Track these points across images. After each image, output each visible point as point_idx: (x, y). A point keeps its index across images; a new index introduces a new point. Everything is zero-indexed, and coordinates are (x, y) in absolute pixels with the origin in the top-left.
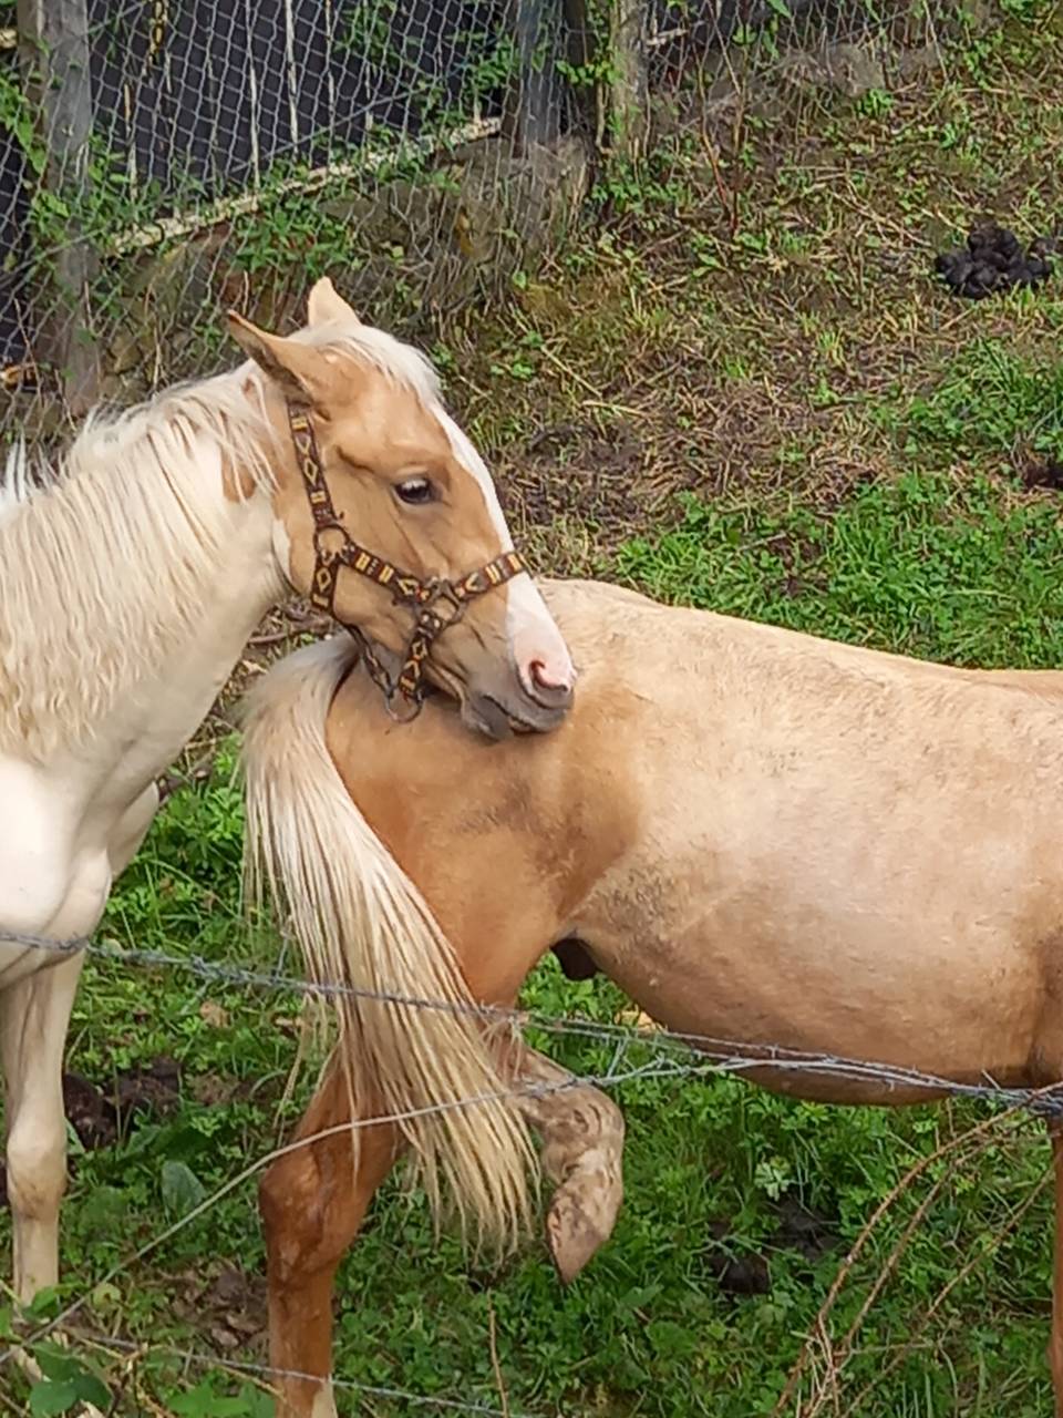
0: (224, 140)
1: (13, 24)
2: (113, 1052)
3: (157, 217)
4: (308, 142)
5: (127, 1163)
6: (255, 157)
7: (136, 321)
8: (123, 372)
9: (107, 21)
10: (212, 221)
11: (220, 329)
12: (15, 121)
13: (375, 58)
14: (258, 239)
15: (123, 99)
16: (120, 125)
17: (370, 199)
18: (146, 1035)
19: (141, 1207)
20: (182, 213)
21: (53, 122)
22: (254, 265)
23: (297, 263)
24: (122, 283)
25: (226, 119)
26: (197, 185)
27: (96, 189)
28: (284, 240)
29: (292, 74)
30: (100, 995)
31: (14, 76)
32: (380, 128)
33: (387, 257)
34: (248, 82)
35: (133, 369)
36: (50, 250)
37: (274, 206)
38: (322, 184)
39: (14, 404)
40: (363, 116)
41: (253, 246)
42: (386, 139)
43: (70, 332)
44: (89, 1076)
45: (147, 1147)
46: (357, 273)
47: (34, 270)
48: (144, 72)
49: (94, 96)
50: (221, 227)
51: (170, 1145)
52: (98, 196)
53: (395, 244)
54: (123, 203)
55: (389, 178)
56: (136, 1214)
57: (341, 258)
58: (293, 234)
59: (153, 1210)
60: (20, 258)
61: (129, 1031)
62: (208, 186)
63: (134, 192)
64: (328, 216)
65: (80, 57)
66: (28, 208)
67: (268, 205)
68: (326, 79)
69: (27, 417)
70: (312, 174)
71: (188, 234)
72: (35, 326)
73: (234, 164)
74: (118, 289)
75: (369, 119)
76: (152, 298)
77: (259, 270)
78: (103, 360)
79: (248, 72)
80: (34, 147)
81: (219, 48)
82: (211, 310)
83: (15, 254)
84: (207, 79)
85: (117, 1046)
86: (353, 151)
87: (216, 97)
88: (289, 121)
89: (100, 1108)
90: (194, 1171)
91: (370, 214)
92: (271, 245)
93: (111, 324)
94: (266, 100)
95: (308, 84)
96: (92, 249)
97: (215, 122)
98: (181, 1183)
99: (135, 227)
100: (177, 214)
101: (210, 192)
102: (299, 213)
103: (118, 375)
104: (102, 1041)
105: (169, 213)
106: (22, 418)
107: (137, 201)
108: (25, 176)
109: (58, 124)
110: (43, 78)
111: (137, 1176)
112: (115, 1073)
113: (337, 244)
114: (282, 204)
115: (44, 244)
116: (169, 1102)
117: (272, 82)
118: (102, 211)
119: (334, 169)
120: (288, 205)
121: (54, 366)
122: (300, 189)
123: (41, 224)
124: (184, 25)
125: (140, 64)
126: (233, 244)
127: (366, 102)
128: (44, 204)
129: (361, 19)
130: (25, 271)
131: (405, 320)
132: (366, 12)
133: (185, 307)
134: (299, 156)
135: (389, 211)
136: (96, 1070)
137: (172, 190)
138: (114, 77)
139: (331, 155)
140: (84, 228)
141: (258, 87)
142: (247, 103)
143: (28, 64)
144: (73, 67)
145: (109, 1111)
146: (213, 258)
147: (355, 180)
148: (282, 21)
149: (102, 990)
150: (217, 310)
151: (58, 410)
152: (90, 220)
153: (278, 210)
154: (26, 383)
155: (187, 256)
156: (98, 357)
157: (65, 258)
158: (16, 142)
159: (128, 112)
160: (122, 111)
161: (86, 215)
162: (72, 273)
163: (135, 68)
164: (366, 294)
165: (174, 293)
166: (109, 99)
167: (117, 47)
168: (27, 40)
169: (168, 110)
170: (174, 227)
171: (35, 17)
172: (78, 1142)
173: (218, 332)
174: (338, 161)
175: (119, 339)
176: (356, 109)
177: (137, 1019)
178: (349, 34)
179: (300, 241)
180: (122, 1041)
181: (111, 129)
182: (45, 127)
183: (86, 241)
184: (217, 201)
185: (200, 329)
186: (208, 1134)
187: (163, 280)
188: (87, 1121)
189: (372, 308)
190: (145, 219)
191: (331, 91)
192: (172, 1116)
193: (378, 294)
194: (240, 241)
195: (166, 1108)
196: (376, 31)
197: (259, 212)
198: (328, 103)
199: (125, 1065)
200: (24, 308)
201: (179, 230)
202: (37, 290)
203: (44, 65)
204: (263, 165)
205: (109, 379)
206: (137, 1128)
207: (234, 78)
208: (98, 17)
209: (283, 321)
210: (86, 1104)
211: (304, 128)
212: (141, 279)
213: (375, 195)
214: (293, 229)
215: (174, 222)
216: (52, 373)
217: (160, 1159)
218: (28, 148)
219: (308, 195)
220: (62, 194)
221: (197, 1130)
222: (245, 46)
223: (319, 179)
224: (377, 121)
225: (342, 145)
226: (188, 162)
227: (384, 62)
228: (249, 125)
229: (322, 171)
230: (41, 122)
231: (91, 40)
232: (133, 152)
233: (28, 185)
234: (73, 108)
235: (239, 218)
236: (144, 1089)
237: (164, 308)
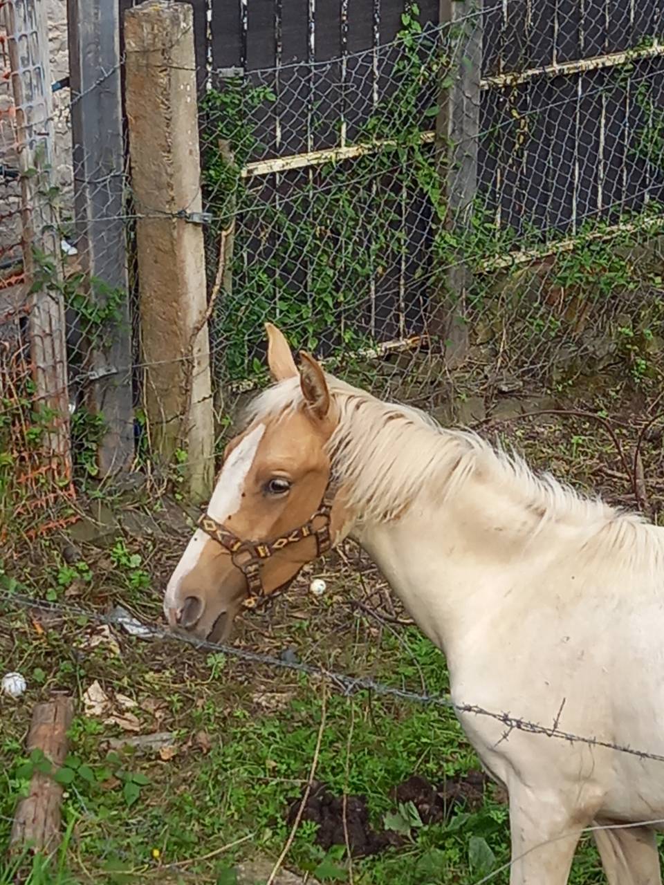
0: (556, 206)
1: (433, 128)
2: (445, 765)
3: (511, 250)
4: (608, 209)
5: (448, 835)
6: (574, 217)
7: (493, 314)
8: (481, 344)
9: (491, 130)
10: (544, 255)
11: (543, 320)
12: (429, 187)
13: (654, 160)
14: (572, 267)
15: (496, 178)
16: (493, 192)
17: (643, 247)
18: (465, 756)
19: (455, 863)
20: (526, 248)
21: (453, 188)
22: (569, 283)
23: (595, 283)
24: (486, 289)
25: (559, 193)
26: (536, 231)
27: (475, 232)
28: (588, 268)
29: (601, 168)
30: (439, 728)
31: (431, 160)
32: (652, 203)
33: (651, 283)
34: (574, 170)
35: (488, 343)
36: (444, 267)
37: (583, 247)
38: (614, 235)
39: (414, 359)
40: (643, 195)
41: (568, 271)
42: (657, 210)
43: (452, 317)
44: (429, 778)
45: (461, 827)
46: (632, 291)
47: (433, 278)
48: (510, 161)
49: (478, 175)
50: (550, 259)
51: (476, 826)
52: (476, 235)
53: (657, 275)
54: (491, 241)
55: (656, 234)
56: (452, 869)
57: (622, 282)
58: (594, 266)
59: (462, 866)
60: (425, 271)
61: (455, 752)
62: (544, 233)
63: (498, 235)
64: (616, 256)
65: (473, 150)
66: (433, 241)
67: (580, 246)
68: (622, 171)
69: (421, 368)
70: (608, 229)
71: (529, 261)
72: (430, 313)
73: (561, 220)
74: (483, 294)
75: (647, 197)
76: (503, 299)
77: (571, 286)
78: (470, 336)
79: (574, 164)
80: (440, 204)
81: (557, 148)
82: (539, 309)
83: (423, 268)
84: (549, 168)
85: (447, 761)
86: (635, 216)
87: (553, 179)
88: (597, 196)
89: (434, 799)
90: (489, 844)
91: (643, 256)
92: (579, 271)
93: (478, 314)
94: (584, 182)
95: (611, 174)
96: (470, 268)
97: (551, 194)
98: (480, 851)
99: (497, 256)
100: (523, 250)
101: (544, 237)
102: (598, 253)
103: (478, 345)
104: (438, 757)
105: (518, 249)
106: (418, 368)
107: (499, 240)
108: (432, 221)
109: (455, 190)
110: (449, 162)
111: (454, 844)
112: (445, 778)
113: (620, 274)
114: (588, 247)
115: (440, 263)
116: (477, 800)
117: (588, 171)
118: (477, 245)
119: (622, 227)
120: (592, 247)
121: (440, 337)
122: (600, 237)
123: (440, 250)
124: (537, 134)
125: (509, 157)
126: (556, 270)
127: (646, 187)
128: (443, 238)
129: (647, 136)
130: (428, 279)
131: (659, 322)
132: (651, 131)
133: (522, 307)
134: (601, 217)
135: (655, 255)
136: (433, 775)
137: (521, 234)
138: (492, 164)
139: (621, 219)
140: (466, 255)
141: (580, 174)
142: (572, 183)
143: (441, 153)
144: (467, 156)
145: (439, 801)
146: (543, 277)
147: (635, 234)
148: (598, 135)
149: (440, 726)
150: (543, 310)
151: (440, 365)
152: (470, 250)
153: (586, 250)
154: (422, 347)
155: (527, 275)
156: (467, 333)
157: (452, 273)
158: (429, 201)
159: (498, 186)
160: (494, 185)
161: (467, 247)
162: (456, 281)
163: (505, 159)
164: (636, 305)
165: (517, 297)
166: (489, 176)
167: (496, 146)
168: (441, 139)
169: (523, 186)
170: (521, 257)
171: (447, 126)
172: (419, 818)
173: (542, 323)
174: (625, 223)
175: (481, 324)
176: (640, 190)
177: (460, 745)
178: (639, 144)
179: (598, 270)
180: (450, 758)
181: (487, 195)
182: (448, 190)
183: (466, 263)
184: (548, 243)
185: (531, 320)
186: (500, 822)
187: (511, 289)
188: (426, 806)
189: (639, 314)
190: (504, 251)
191: (625, 178)
192: (478, 808)
193: (644, 305)
194: (560, 268)
195: (474, 803)
196: (656, 143)
197: (573, 251)
198: (622, 186)
199: (451, 773)
200: (425, 301)
201: (523, 259)
202: (434, 291)
203: (450, 154)
204: (579, 222)
205: (473, 348)
206: (456, 814)
207: (566, 168)
208: (486, 127)
209: (582, 319)
210: (426, 795)
211: (606, 200)
212: (497, 288)
213: (647, 244)
214: (594, 262)
215: (521, 254)
216: (438, 342)
217: (469, 834)
218: (436, 205)
219: (605, 242)
220: (454, 233)
221: (493, 819)
222: (574, 149)
223: (613, 232)
224: (652, 199)
225: (628, 212)
226: (533, 218)
227: (659, 162)
228: (572, 197)
229: (614, 228)
230: (445, 188)
231: (480, 140)
232: (499, 210)
233: (434, 227)
234: (465, 181)
235: (561, 253)
236: (462, 789)
237: (510, 307)
